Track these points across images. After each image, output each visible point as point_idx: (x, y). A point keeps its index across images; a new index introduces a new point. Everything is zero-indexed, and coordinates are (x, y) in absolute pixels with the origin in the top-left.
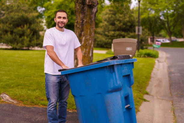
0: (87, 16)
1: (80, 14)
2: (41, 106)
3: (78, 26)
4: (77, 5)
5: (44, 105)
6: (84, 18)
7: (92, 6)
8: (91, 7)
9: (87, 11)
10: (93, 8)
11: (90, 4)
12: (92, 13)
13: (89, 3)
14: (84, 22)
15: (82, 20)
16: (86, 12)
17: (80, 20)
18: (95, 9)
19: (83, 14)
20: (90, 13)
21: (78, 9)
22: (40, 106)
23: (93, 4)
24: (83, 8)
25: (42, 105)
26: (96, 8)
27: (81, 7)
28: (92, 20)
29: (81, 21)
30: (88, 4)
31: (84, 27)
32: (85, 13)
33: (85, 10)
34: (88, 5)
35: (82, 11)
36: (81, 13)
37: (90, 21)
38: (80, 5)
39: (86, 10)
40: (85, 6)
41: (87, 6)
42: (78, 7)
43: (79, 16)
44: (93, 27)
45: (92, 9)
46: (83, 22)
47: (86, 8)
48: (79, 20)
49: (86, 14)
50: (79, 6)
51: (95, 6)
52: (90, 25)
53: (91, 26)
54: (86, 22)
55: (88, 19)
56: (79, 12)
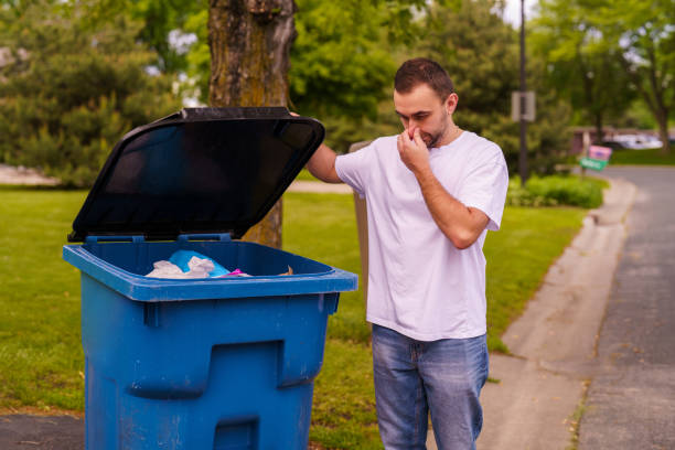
0: (251, 54)
1: (223, 49)
2: (47, 408)
3: (219, 97)
4: (215, 17)
5: (60, 405)
6: (238, 66)
7: (270, 17)
8: (267, 21)
9: (251, 39)
10: (276, 24)
11: (262, 10)
12: (273, 46)
13: (259, 8)
14: (241, 80)
15: (232, 73)
16: (248, 43)
17: (226, 75)
18: (284, 28)
19: (235, 51)
20: (265, 47)
21: (217, 31)
22: (42, 410)
23: (274, 10)
24: (236, 26)
25: (51, 404)
26: (288, 24)
27: (229, 25)
28: (271, 73)
29: (230, 78)
30: (253, 10)
31: (240, 100)
32: (244, 44)
33: (244, 35)
34: (254, 15)
35: (233, 39)
36: (230, 45)
37: (263, 76)
38: (225, 15)
39: (248, 34)
40: (243, 17)
41: (249, 17)
42: (218, 25)
43: (223, 56)
44: (275, 97)
45: (273, 31)
46: (235, 81)
47: (247, 26)
48: (222, 76)
49: (248, 48)
50: (219, 18)
51: (285, 18)
52: (266, 91)
53: (269, 94)
54: (249, 79)
55: (255, 67)
56: (220, 43)
